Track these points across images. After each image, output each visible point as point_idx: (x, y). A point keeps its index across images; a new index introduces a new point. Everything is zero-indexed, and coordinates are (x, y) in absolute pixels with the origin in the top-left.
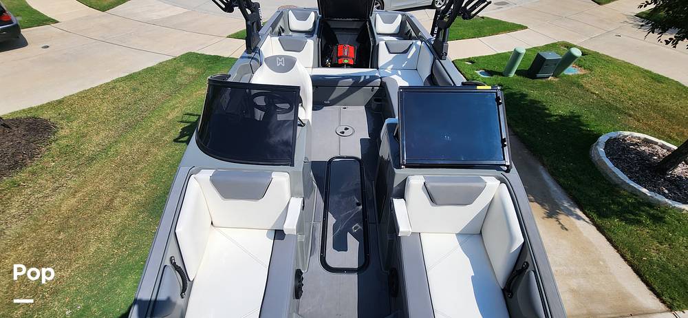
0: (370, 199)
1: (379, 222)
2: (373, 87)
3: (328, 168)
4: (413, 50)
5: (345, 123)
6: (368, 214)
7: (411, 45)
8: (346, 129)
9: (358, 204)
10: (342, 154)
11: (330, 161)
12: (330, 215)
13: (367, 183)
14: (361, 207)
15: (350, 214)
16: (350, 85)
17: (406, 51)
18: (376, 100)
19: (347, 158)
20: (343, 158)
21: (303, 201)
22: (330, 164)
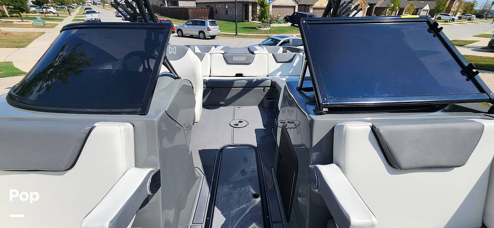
0: (270, 187)
1: (288, 218)
2: (265, 87)
3: (219, 156)
4: (297, 60)
5: (239, 117)
7: (295, 55)
8: (240, 122)
9: (256, 196)
10: (236, 142)
11: (222, 150)
12: (217, 212)
13: (264, 169)
14: (259, 199)
15: (244, 209)
16: (244, 86)
17: (291, 61)
18: (267, 99)
19: (241, 145)
20: (237, 146)
21: (153, 173)
22: (222, 152)
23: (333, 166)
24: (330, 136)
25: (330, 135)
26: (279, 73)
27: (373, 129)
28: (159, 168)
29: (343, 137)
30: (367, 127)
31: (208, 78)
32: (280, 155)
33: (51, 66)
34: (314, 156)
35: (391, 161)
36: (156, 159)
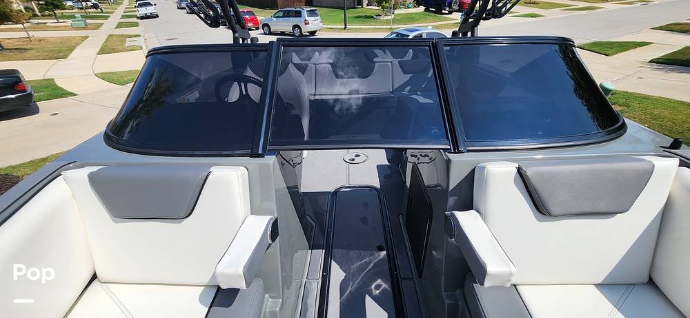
1: (420, 274)
2: (389, 108)
3: (332, 201)
6: (399, 262)
8: (357, 156)
9: (381, 249)
10: (353, 183)
11: (336, 192)
12: (335, 267)
14: (385, 253)
15: (367, 264)
19: (359, 187)
20: (355, 187)
21: (272, 222)
22: (336, 195)
23: (473, 212)
24: (470, 180)
25: (470, 178)
26: (408, 88)
27: (519, 170)
28: (276, 216)
29: (484, 181)
30: (512, 168)
31: (312, 98)
32: (410, 200)
33: (141, 101)
34: (451, 201)
35: (540, 206)
36: (273, 206)
